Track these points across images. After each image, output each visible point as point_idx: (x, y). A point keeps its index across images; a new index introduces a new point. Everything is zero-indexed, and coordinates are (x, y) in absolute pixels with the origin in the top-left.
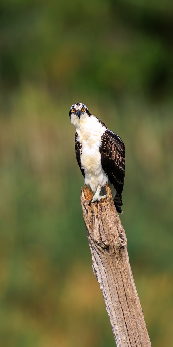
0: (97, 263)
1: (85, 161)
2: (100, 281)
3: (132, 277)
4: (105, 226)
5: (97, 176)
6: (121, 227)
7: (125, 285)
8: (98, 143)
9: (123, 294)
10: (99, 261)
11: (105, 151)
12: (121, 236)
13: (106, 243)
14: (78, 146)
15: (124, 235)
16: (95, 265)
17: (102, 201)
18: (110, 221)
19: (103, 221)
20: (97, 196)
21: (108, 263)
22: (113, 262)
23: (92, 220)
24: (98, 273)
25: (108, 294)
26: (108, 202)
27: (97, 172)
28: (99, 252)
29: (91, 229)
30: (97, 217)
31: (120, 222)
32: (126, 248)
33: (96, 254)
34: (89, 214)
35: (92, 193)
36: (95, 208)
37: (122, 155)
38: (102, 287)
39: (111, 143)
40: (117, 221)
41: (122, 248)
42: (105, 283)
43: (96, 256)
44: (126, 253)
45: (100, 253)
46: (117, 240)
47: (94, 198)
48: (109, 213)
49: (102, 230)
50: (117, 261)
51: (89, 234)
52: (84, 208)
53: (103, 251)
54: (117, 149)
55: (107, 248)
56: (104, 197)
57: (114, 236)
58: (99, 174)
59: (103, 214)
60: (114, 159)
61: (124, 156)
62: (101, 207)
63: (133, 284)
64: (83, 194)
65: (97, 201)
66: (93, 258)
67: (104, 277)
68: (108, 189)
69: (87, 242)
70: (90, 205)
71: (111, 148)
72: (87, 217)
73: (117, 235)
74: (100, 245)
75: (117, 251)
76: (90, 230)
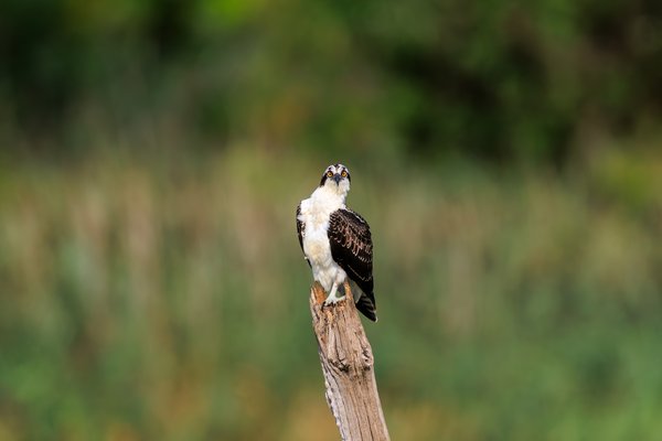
0: (332, 390)
1: (309, 248)
2: (336, 415)
3: (380, 409)
4: (343, 338)
5: (325, 269)
6: (365, 339)
7: (372, 421)
8: (325, 225)
9: (367, 433)
10: (335, 387)
11: (335, 236)
12: (365, 353)
13: (344, 363)
14: (300, 227)
15: (369, 350)
16: (330, 392)
17: (339, 304)
18: (350, 333)
19: (341, 332)
20: (332, 297)
21: (347, 390)
22: (355, 387)
23: (325, 331)
24: (333, 404)
25: (347, 433)
26: (348, 306)
27: (327, 264)
28: (334, 374)
29: (324, 342)
30: (333, 326)
31: (363, 333)
32: (372, 369)
33: (330, 378)
34: (322, 323)
35: (326, 294)
36: (329, 313)
37: (363, 241)
38: (338, 423)
39: (343, 224)
40: (360, 332)
41: (367, 368)
42: (344, 418)
43: (330, 380)
44: (372, 375)
45: (337, 377)
46: (359, 359)
47: (328, 301)
48: (348, 321)
49: (339, 344)
50: (359, 387)
51: (321, 350)
52: (314, 314)
53: (341, 373)
54: (354, 232)
55: (346, 369)
56: (342, 298)
57: (356, 352)
58: (329, 266)
59: (341, 323)
60: (349, 246)
61: (369, 242)
62: (338, 313)
63: (382, 419)
64: (313, 295)
65: (332, 305)
66: (327, 383)
67: (342, 409)
68: (347, 288)
69: (318, 361)
70: (322, 310)
71: (344, 232)
72: (319, 327)
73: (360, 351)
74: (336, 365)
75: (359, 373)
76: (322, 345)
